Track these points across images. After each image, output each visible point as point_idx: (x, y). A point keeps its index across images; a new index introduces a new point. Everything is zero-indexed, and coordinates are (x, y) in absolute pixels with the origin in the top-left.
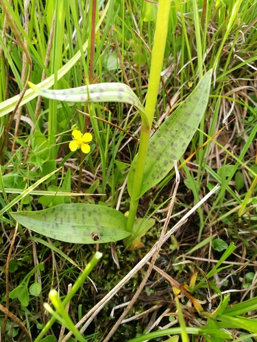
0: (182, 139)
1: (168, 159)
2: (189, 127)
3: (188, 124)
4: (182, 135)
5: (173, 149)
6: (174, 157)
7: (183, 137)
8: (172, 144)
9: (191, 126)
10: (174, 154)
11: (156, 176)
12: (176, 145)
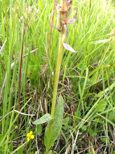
0: (59, 120)
1: (57, 128)
2: (60, 115)
3: (59, 114)
4: (58, 118)
5: (58, 124)
6: (59, 127)
7: (59, 119)
8: (56, 122)
9: (61, 114)
10: (59, 126)
11: (55, 136)
12: (58, 123)
